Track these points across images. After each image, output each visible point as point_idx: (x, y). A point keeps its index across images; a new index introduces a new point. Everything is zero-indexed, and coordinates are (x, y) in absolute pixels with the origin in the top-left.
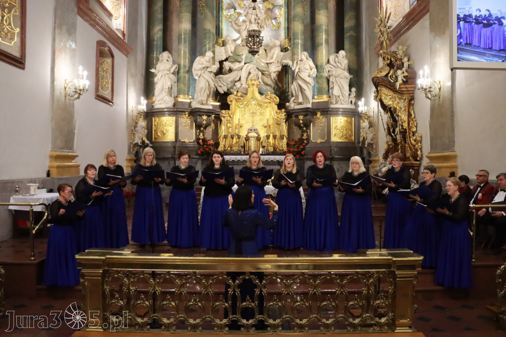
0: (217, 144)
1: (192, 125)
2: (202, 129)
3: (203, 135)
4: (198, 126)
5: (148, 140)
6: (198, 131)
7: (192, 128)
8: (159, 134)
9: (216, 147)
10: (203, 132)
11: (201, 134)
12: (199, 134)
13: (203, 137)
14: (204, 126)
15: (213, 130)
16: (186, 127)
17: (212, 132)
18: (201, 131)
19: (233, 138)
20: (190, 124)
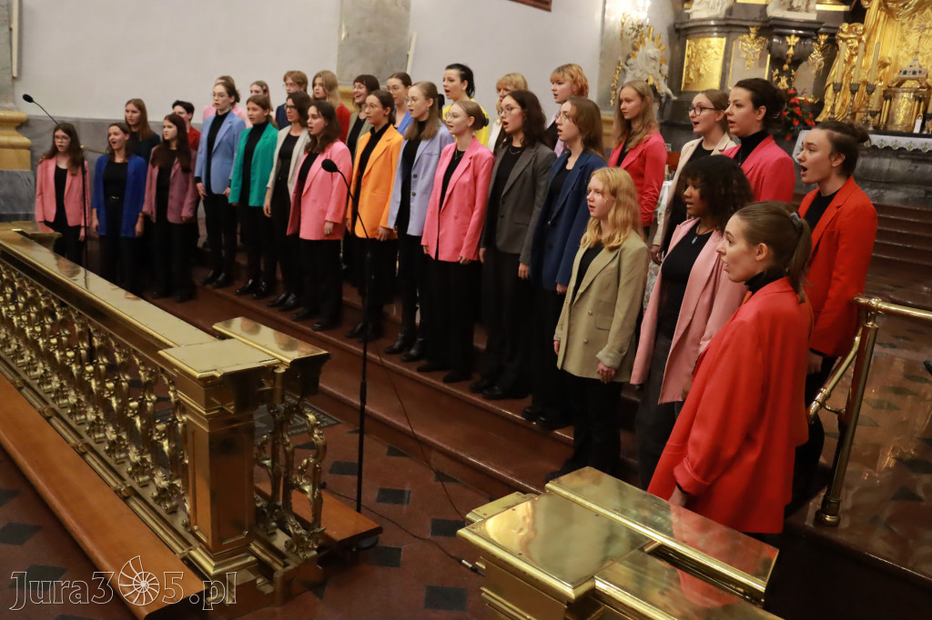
0: (819, 106)
1: (762, 57)
2: (786, 67)
3: (789, 82)
4: (777, 61)
5: (670, 86)
6: (777, 71)
7: (762, 64)
8: (691, 75)
9: (813, 112)
10: (789, 75)
11: (784, 80)
12: (779, 80)
13: (787, 86)
14: (789, 60)
15: (818, 71)
16: (747, 63)
17: (815, 77)
18: (782, 72)
19: (853, 92)
20: (758, 57)
